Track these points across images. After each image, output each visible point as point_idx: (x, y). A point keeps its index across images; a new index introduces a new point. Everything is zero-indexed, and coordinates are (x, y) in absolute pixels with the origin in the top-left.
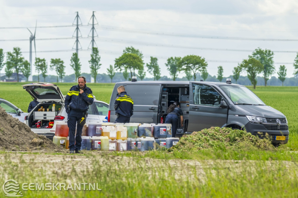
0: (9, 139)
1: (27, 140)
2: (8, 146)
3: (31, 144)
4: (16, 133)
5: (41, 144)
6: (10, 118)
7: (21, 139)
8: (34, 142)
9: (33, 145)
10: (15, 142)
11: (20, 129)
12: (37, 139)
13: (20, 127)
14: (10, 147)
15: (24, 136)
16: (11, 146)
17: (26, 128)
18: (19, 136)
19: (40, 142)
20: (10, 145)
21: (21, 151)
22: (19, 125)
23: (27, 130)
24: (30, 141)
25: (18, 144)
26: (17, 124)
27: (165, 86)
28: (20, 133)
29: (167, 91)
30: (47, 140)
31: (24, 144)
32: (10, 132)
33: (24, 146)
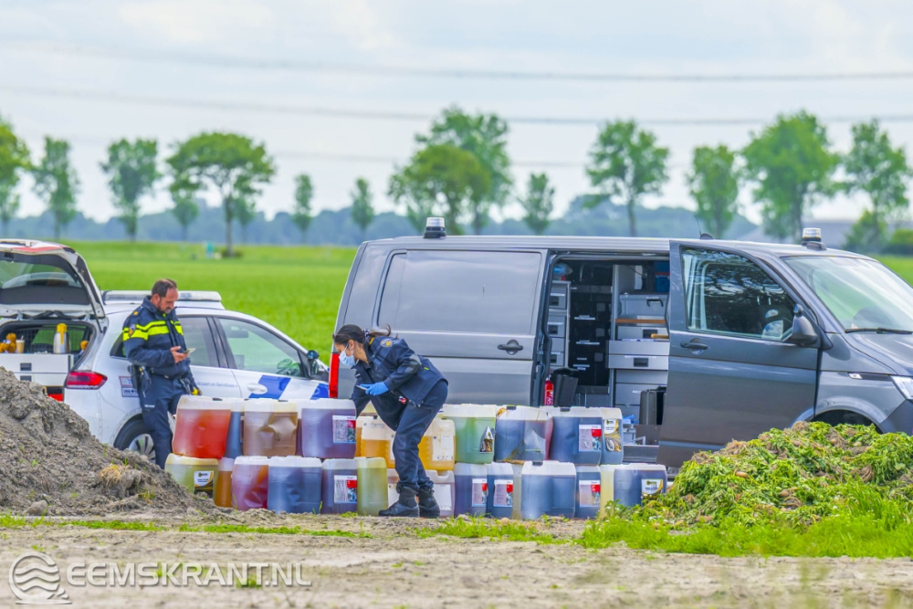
0: (13, 468)
1: (78, 471)
2: (10, 496)
3: (94, 487)
4: (36, 442)
5: (133, 487)
6: (6, 382)
7: (56, 466)
8: (108, 478)
9: (104, 493)
10: (34, 477)
11: (48, 427)
12: (121, 467)
13: (49, 418)
14: (19, 499)
15: (65, 455)
16: (20, 493)
17: (71, 421)
18: (48, 456)
19: (130, 477)
20: (17, 492)
21: (62, 514)
22: (43, 409)
23: (76, 430)
24: (92, 474)
25: (47, 488)
26: (37, 407)
27: (560, 256)
28: (50, 444)
29: (567, 278)
30: (153, 470)
31: (68, 486)
32: (11, 438)
33: (68, 495)
